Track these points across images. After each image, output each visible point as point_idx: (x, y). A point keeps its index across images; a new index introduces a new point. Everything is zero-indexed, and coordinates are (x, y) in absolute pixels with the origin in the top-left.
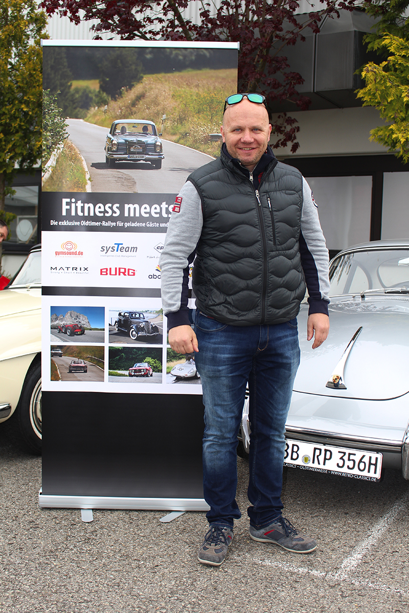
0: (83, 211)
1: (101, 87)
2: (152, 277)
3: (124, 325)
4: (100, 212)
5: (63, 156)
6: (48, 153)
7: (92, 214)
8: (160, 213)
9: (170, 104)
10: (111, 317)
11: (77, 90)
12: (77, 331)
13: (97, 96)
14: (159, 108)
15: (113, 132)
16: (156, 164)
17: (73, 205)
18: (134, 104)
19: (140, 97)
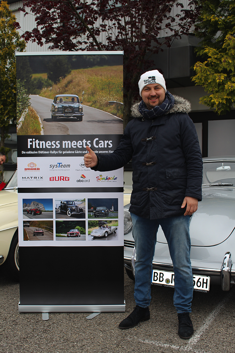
0: (39, 145)
1: (48, 77)
2: (79, 181)
3: (64, 208)
4: (49, 146)
5: (28, 115)
6: (20, 114)
7: (44, 147)
8: (82, 146)
9: (86, 85)
10: (56, 204)
11: (35, 79)
12: (37, 213)
13: (46, 82)
14: (80, 88)
15: (55, 101)
16: (79, 119)
17: (34, 142)
18: (66, 86)
19: (70, 82)
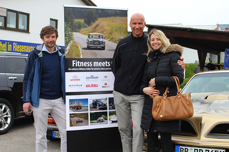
0: (80, 65)
1: (84, 22)
2: (103, 87)
3: (95, 104)
4: (85, 65)
5: (72, 45)
6: (67, 44)
7: (83, 66)
8: (105, 65)
9: (107, 28)
10: (90, 102)
11: (76, 23)
12: (78, 108)
13: (83, 25)
14: (104, 29)
15: (89, 37)
16: (103, 48)
17: (76, 63)
18: (95, 28)
19: (97, 25)
